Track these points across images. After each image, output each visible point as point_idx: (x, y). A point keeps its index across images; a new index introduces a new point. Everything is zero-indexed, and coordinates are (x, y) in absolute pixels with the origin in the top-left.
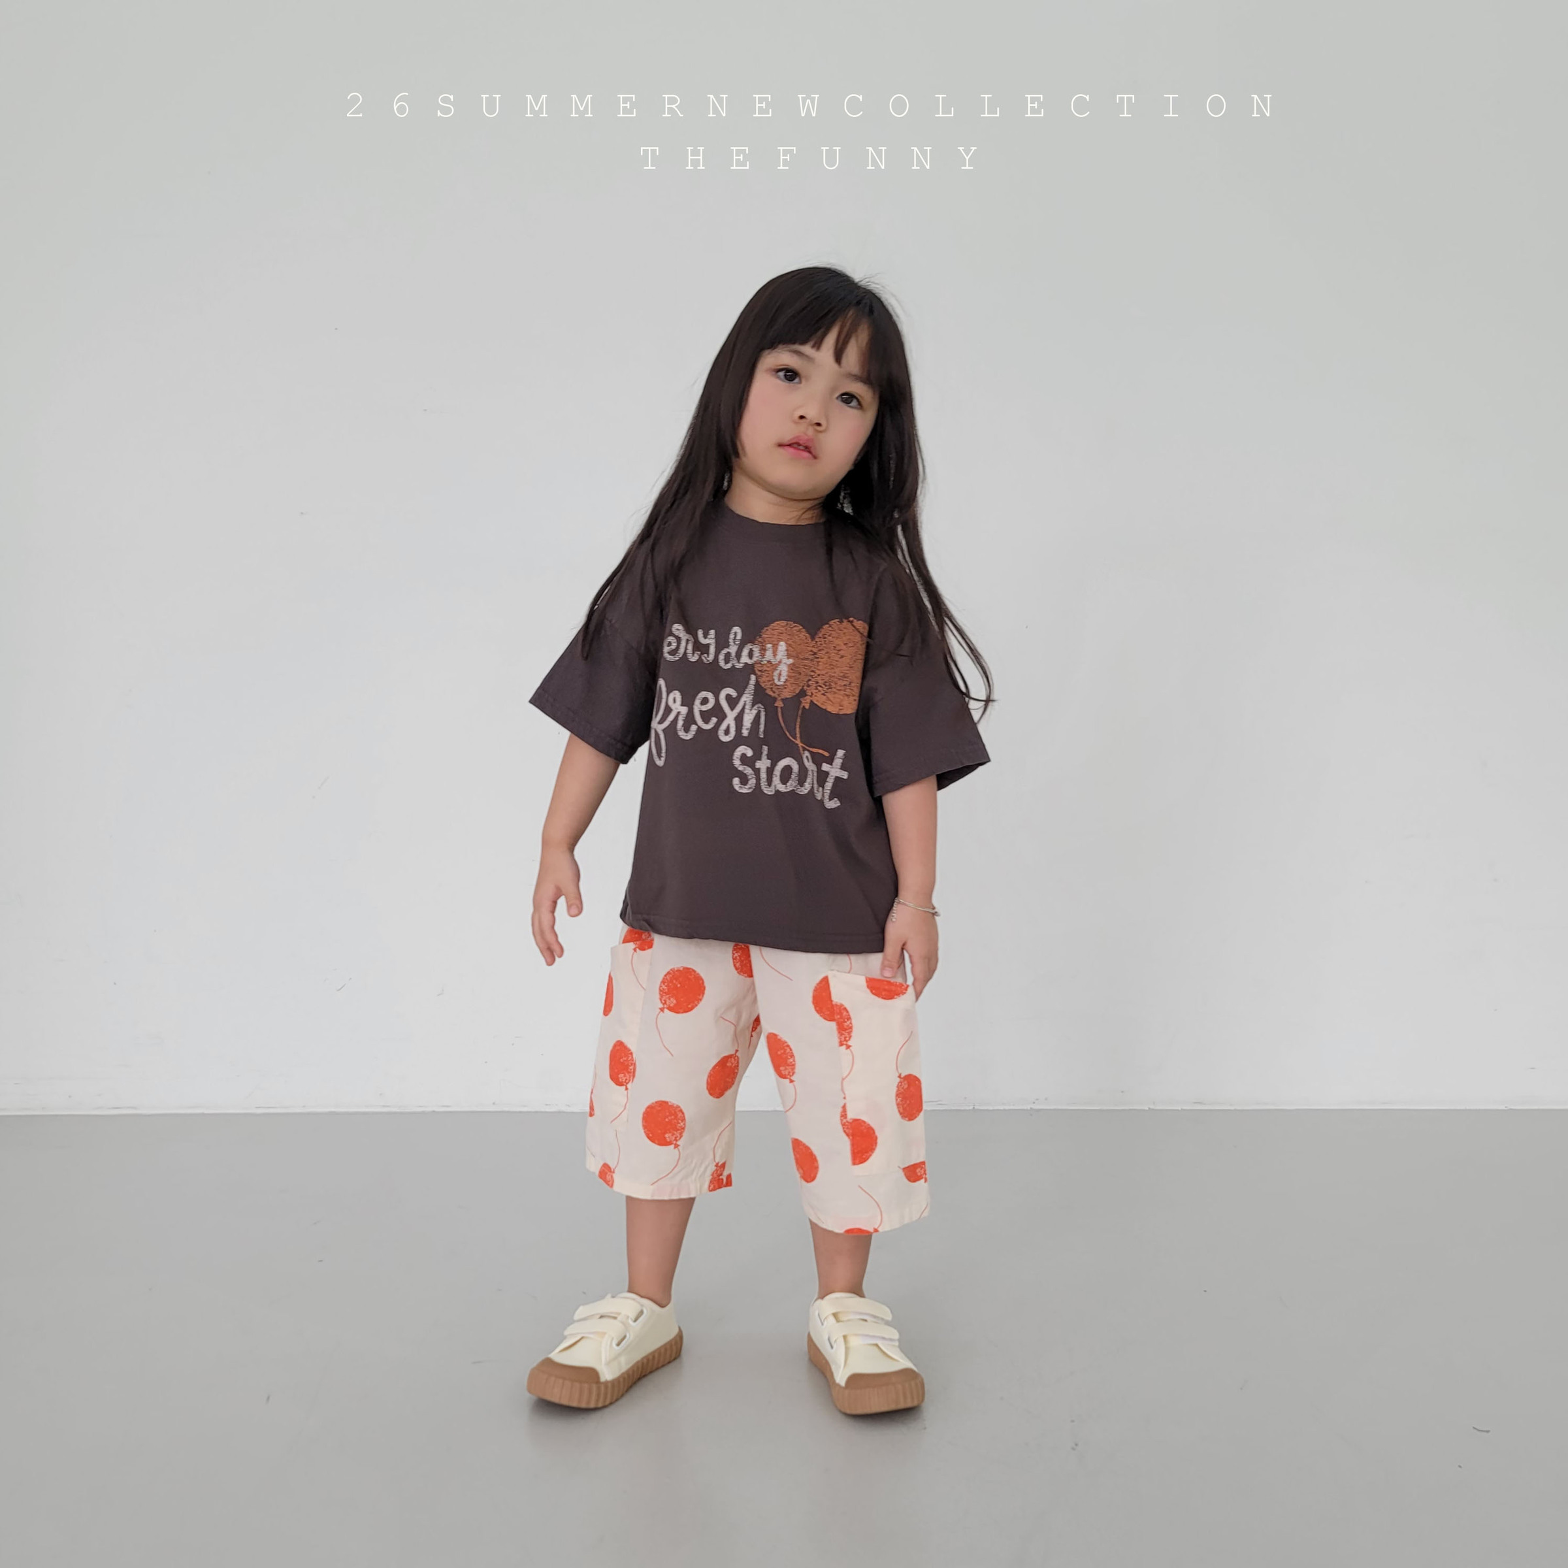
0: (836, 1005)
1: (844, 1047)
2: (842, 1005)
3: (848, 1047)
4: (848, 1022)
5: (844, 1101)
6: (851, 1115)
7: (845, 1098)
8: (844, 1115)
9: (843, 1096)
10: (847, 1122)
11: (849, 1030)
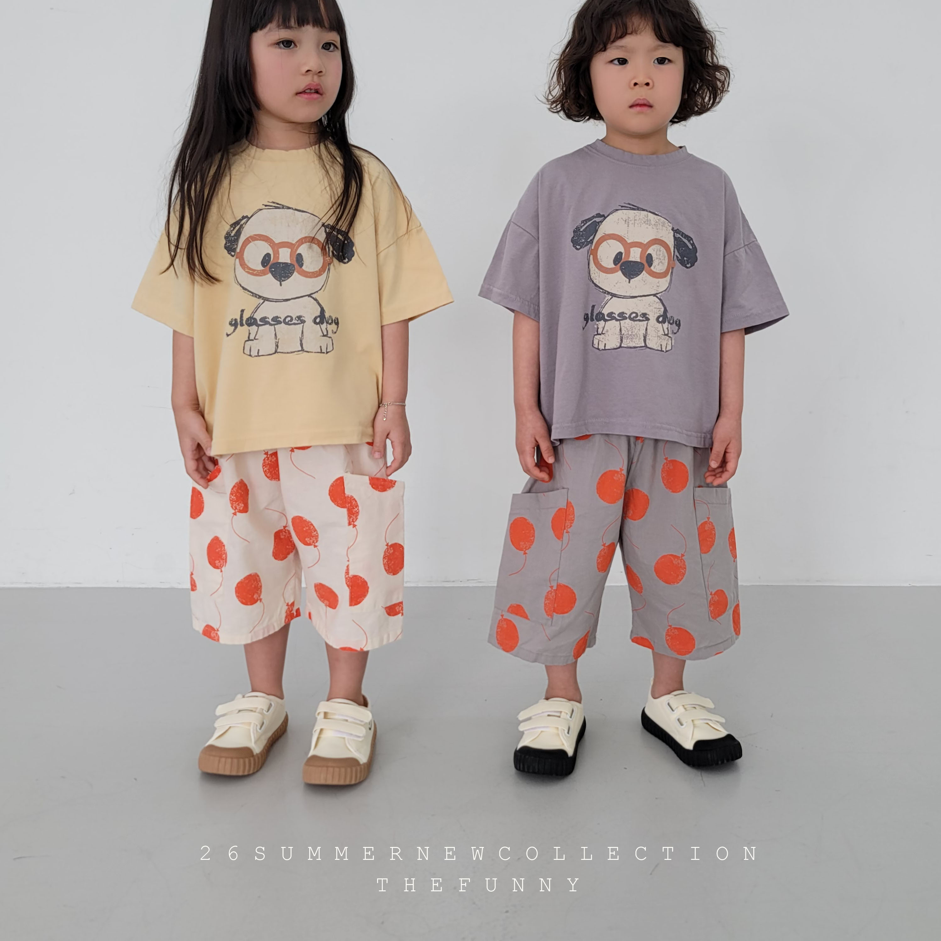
0: (348, 497)
1: (351, 526)
2: (352, 497)
3: (354, 526)
4: (356, 509)
5: (347, 563)
6: (351, 573)
7: (348, 561)
8: (347, 572)
9: (348, 559)
10: (349, 577)
11: (357, 514)
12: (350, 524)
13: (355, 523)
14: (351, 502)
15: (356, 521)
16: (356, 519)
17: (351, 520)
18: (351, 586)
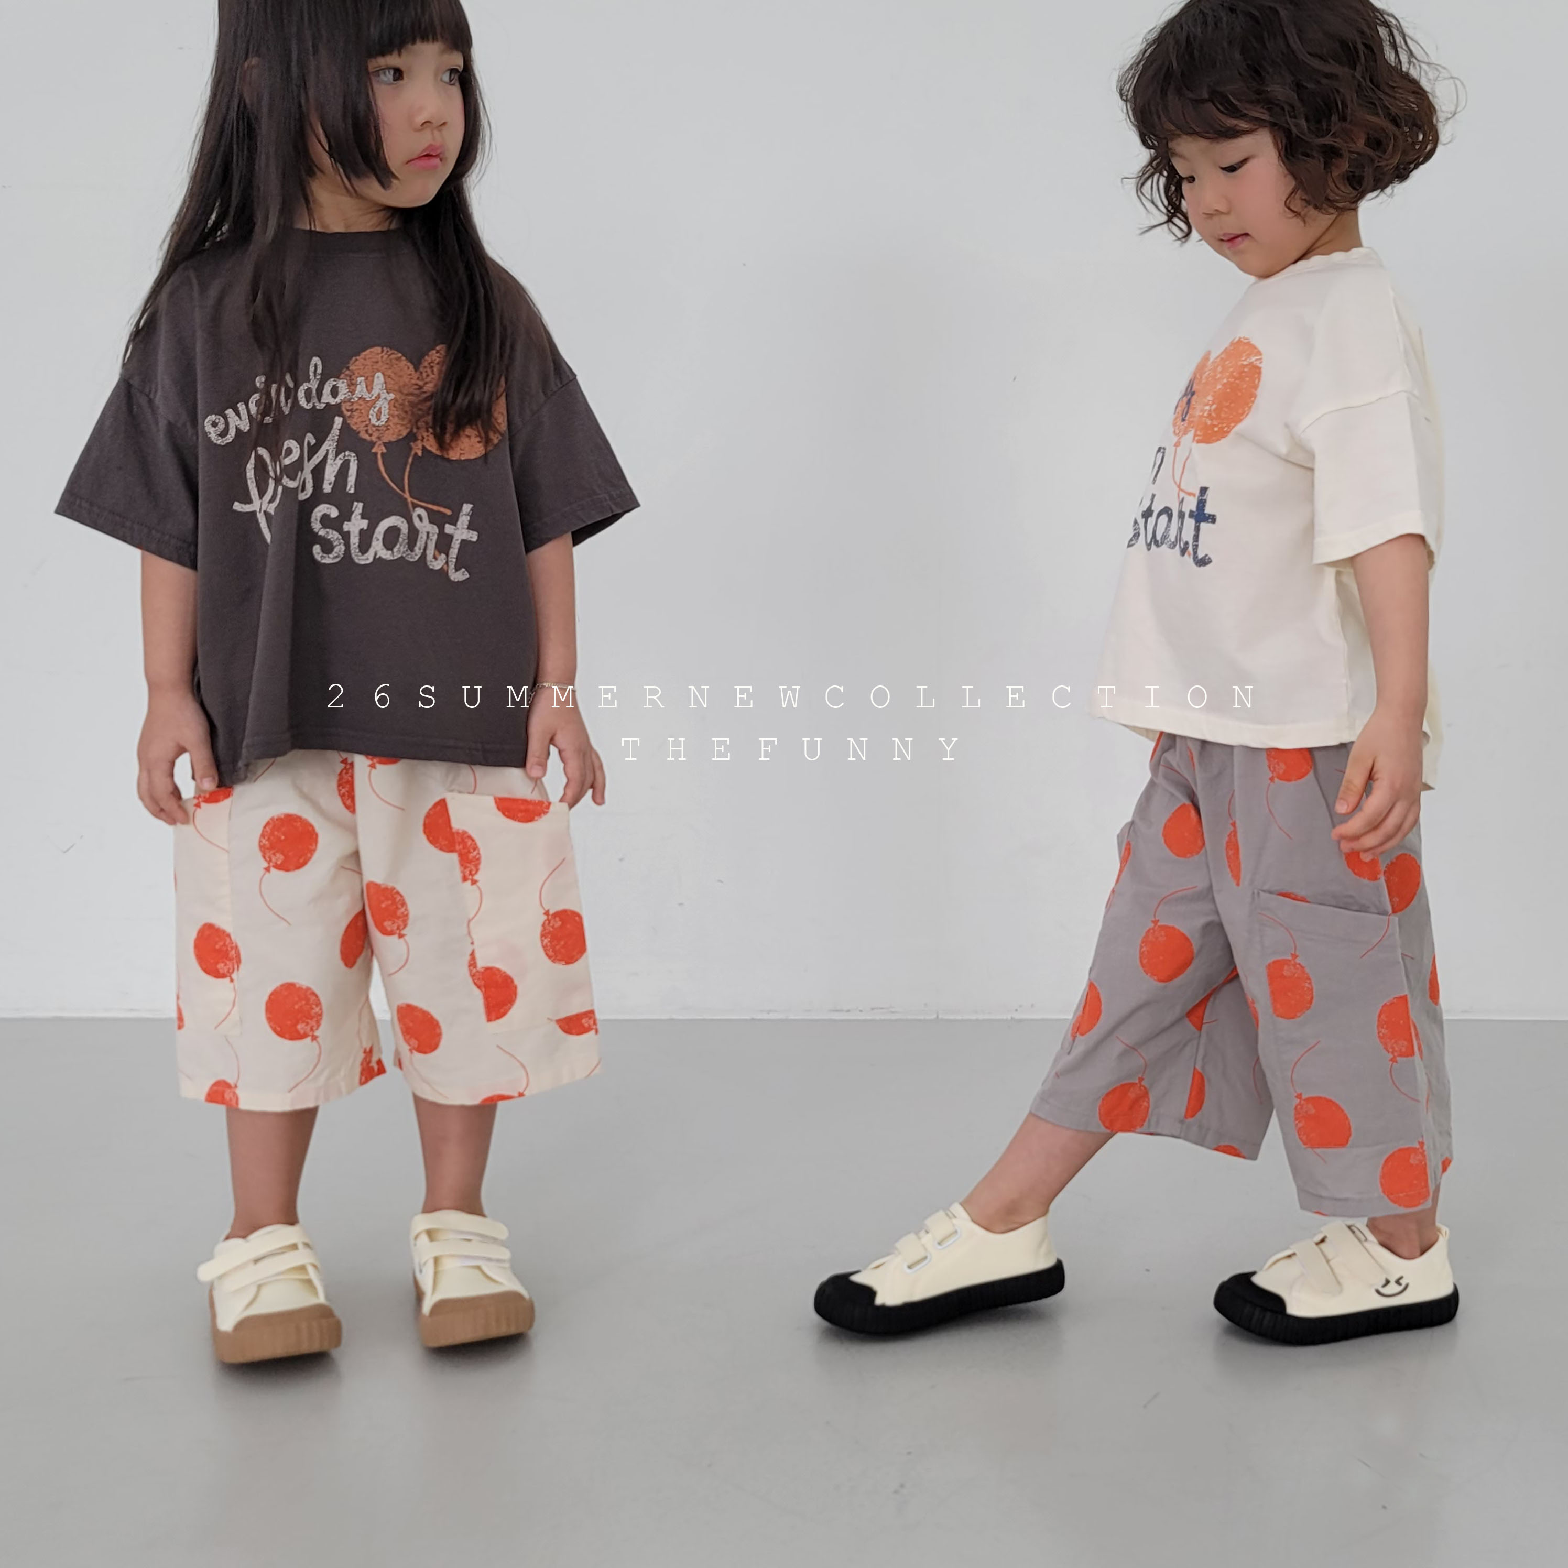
0: (458, 833)
1: (469, 882)
2: (465, 833)
3: (474, 882)
4: (474, 853)
5: (472, 946)
6: (482, 963)
7: (472, 943)
8: (473, 963)
9: (470, 941)
10: (478, 972)
11: (477, 861)
12: (465, 879)
13: (476, 877)
14: (463, 842)
15: (476, 873)
16: (477, 870)
17: (467, 872)
18: (486, 989)
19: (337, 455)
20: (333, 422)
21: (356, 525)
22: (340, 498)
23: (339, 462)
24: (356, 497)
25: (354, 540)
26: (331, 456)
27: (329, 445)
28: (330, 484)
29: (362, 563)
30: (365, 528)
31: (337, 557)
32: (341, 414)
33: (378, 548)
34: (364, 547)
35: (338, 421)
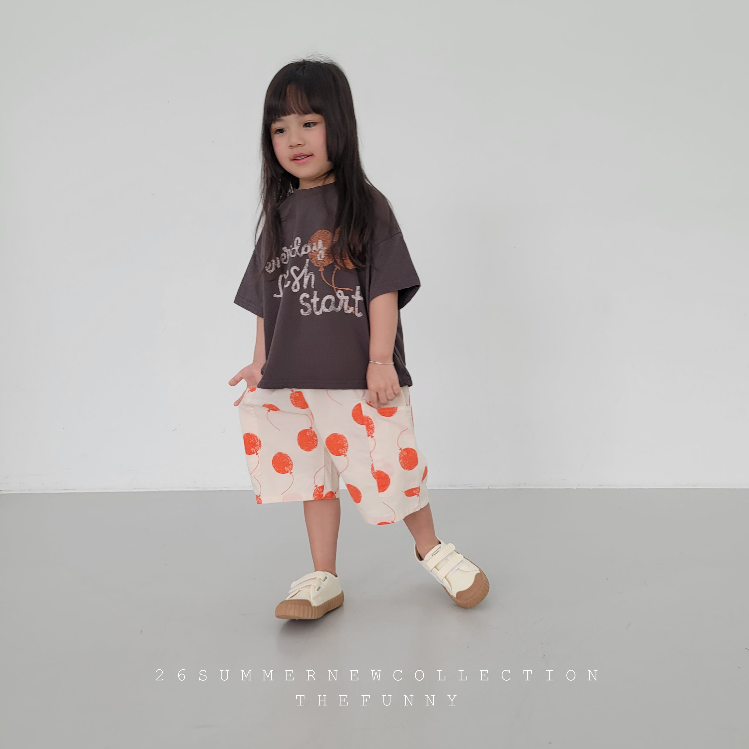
0: (365, 417)
1: (370, 437)
2: (368, 417)
3: (372, 437)
4: (372, 425)
5: (372, 462)
6: (376, 469)
7: (372, 461)
8: (373, 469)
9: (371, 460)
10: (375, 472)
11: (373, 429)
12: (369, 436)
13: (373, 435)
14: (367, 421)
15: (373, 433)
16: (373, 432)
17: (369, 433)
18: (378, 479)
19: (307, 274)
20: (305, 261)
21: (315, 300)
22: (309, 290)
23: (309, 276)
24: (315, 289)
25: (315, 306)
26: (305, 274)
27: (305, 270)
28: (306, 285)
29: (318, 314)
30: (319, 301)
31: (309, 313)
32: (308, 258)
33: (323, 308)
34: (318, 308)
35: (308, 260)
